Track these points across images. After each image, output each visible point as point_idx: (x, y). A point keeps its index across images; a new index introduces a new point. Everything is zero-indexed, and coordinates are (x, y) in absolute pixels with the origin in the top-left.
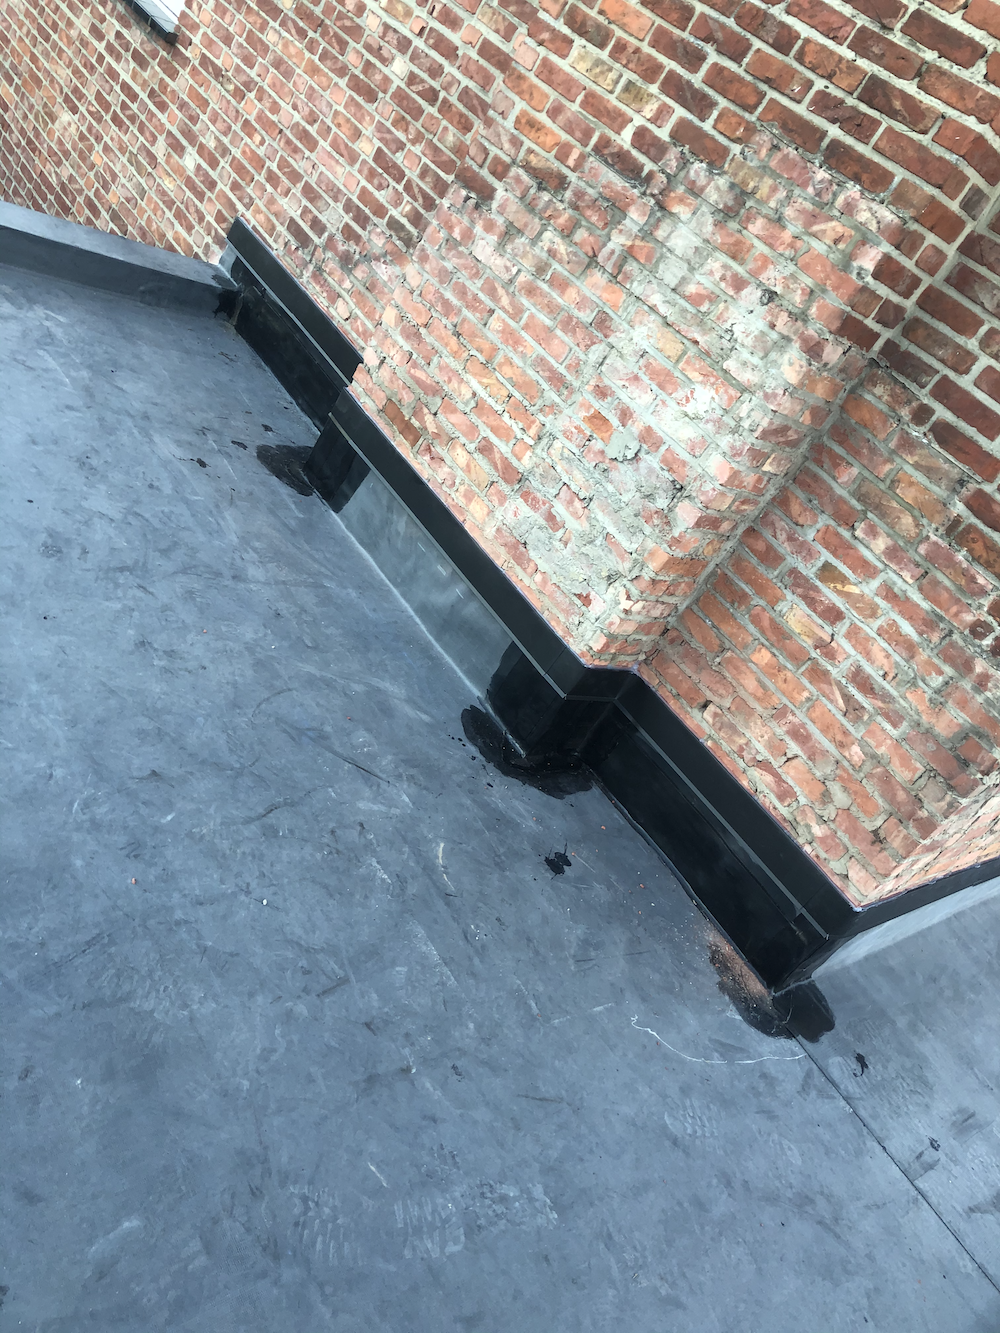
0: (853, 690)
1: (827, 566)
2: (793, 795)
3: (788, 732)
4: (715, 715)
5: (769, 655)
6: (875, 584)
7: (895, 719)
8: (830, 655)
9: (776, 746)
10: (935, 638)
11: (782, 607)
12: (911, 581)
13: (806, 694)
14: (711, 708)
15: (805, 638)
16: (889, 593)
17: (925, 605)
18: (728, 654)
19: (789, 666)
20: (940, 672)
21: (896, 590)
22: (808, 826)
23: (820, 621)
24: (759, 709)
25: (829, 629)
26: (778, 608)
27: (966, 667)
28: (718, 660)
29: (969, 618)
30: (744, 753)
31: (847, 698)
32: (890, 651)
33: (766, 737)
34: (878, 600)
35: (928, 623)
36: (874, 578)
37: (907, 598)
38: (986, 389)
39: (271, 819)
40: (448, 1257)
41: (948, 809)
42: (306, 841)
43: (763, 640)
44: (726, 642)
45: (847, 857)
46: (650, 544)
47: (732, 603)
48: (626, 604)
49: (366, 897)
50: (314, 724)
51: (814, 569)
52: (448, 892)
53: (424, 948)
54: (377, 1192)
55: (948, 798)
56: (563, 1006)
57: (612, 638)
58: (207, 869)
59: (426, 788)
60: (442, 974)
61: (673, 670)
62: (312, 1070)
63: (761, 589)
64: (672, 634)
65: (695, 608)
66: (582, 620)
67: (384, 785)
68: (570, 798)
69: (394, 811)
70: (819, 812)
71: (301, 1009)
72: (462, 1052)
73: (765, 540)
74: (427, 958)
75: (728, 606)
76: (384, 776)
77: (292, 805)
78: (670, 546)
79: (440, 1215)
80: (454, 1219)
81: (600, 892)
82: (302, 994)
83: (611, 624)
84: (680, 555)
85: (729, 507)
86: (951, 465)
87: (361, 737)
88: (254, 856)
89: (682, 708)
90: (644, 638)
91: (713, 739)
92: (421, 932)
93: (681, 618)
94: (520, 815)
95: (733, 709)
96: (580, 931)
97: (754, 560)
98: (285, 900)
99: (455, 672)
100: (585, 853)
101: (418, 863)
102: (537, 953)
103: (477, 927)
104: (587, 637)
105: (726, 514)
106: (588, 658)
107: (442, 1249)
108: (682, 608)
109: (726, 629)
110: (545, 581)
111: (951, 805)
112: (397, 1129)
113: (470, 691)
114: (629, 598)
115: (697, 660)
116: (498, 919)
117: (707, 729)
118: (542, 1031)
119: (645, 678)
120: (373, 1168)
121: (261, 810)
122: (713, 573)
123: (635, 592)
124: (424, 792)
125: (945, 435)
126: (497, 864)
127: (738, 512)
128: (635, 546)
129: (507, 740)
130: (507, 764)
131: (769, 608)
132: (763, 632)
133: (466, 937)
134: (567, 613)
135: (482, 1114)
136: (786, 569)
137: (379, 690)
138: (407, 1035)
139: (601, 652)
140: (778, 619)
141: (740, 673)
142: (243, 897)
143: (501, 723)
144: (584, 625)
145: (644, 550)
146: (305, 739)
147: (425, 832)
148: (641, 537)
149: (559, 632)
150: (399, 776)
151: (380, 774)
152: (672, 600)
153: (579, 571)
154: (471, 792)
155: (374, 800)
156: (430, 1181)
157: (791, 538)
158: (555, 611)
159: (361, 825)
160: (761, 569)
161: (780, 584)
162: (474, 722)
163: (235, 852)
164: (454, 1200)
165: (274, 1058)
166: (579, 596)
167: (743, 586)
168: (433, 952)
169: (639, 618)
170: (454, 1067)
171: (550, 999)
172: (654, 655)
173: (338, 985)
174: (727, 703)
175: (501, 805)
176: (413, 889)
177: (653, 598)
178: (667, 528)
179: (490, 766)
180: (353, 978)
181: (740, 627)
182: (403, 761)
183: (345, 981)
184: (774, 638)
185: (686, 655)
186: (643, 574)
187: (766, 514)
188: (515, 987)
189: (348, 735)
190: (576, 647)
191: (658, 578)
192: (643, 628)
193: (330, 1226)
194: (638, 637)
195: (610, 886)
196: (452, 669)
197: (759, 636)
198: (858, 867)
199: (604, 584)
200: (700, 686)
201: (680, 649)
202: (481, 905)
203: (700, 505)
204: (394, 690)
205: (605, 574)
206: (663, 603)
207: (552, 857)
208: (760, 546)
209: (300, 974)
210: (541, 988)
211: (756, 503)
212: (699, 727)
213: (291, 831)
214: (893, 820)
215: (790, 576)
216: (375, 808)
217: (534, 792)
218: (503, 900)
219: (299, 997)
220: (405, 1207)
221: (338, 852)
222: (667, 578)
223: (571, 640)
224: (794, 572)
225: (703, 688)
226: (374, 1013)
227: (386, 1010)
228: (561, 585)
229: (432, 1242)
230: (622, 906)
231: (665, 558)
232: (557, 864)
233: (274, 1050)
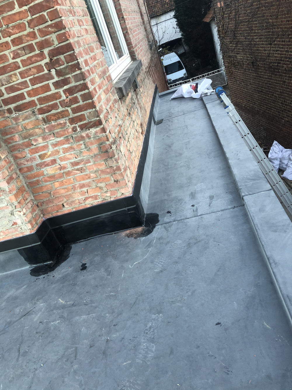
0: (76, 167)
1: (40, 156)
2: (97, 196)
3: (80, 189)
4: (67, 204)
5: (57, 182)
6: (50, 147)
7: (88, 161)
8: (64, 168)
9: (83, 193)
10: (72, 141)
11: (45, 173)
12: (54, 138)
13: (72, 179)
14: (65, 204)
15: (57, 172)
16: (55, 145)
17: (62, 138)
18: (52, 193)
19: (62, 179)
20: (81, 144)
21: (55, 143)
22: (106, 196)
23: (54, 166)
24: (70, 192)
25: (57, 165)
26: (45, 174)
27: (82, 138)
28: (52, 196)
29: (70, 130)
30: (81, 202)
31: (78, 170)
32: (70, 153)
33: (79, 195)
34: (55, 149)
35: (67, 140)
36: (49, 147)
37: (58, 142)
38: (11, 93)
39: (22, 351)
40: (155, 351)
41: (116, 161)
42: (34, 343)
43: (52, 182)
44: (48, 191)
45: (118, 191)
46: (8, 199)
47: (38, 185)
48: (22, 213)
49: (59, 330)
50: (4, 324)
51: (39, 160)
52: (72, 304)
53: (82, 319)
54: (131, 365)
55: (114, 160)
56: (117, 285)
57: (30, 222)
58: (22, 380)
59: (43, 297)
60: (91, 317)
61: (50, 209)
62: (92, 371)
63: (38, 176)
64: (39, 204)
65: (35, 195)
66: (20, 228)
67: (34, 310)
68: (71, 254)
69: (43, 310)
70: (104, 192)
71: (76, 367)
72: (112, 321)
73: (25, 167)
74: (85, 319)
75: (38, 186)
76: (32, 308)
77: (22, 343)
78: (11, 194)
79: (145, 348)
80: (148, 345)
81: (97, 259)
82: (72, 364)
83: (25, 220)
84: (15, 192)
85: (9, 172)
86: (27, 112)
87: (17, 310)
88: (28, 363)
89: (61, 212)
90: (36, 212)
91: (73, 208)
92: (77, 318)
93: (36, 200)
94: (66, 272)
95: (67, 199)
96: (102, 270)
97: (29, 173)
98: (45, 358)
99: (19, 271)
100: (86, 258)
101: (60, 309)
102: (101, 286)
103: (85, 300)
104: (26, 229)
105: (11, 174)
106: (32, 231)
107: (153, 352)
108: (33, 198)
109: (44, 190)
110: (4, 232)
111: (116, 160)
112: (119, 351)
113: (26, 269)
114: (20, 212)
115: (49, 201)
116: (87, 293)
117: (70, 208)
118: (119, 294)
119: (48, 217)
120: (125, 364)
121: (17, 354)
122: (27, 186)
123: (19, 209)
124: (44, 298)
125: (18, 109)
126: (74, 285)
127: (12, 171)
128: (6, 203)
129: (45, 265)
130: (51, 268)
131: (44, 176)
132: (50, 181)
133: (86, 305)
134: (16, 230)
135: (129, 323)
136: (36, 167)
137: (8, 298)
138: (99, 336)
139: (33, 227)
140: (48, 175)
141: (58, 192)
142: (37, 372)
143: (40, 264)
144: (22, 228)
145: (8, 201)
146: (7, 329)
147: (54, 303)
148: (3, 200)
149: (21, 235)
150: (35, 303)
151: (31, 309)
152: (29, 200)
153: (5, 222)
154: (52, 283)
155: (37, 314)
156: (136, 348)
157: (27, 161)
158: (14, 234)
159: (40, 322)
160: (32, 173)
161: (39, 170)
162: (35, 272)
163: (23, 368)
164: (144, 343)
165: (83, 382)
166: (13, 225)
167: (35, 179)
168: (84, 317)
169: (28, 211)
170: (114, 326)
171: (113, 288)
172: (43, 212)
173: (76, 351)
174: (65, 200)
175: (60, 276)
176: (65, 315)
177: (24, 205)
178: (5, 192)
179: (49, 274)
180: (77, 346)
181: (46, 186)
182: (32, 300)
183: (76, 348)
184: (53, 179)
185: (47, 204)
186: (15, 204)
187: (17, 164)
188: (105, 296)
189: (14, 314)
190: (28, 233)
191: (19, 201)
192: (33, 211)
193: (131, 385)
194: (35, 214)
195: (97, 255)
196: (17, 271)
197: (51, 183)
198: (121, 189)
199: (13, 216)
200: (57, 204)
201: (45, 204)
202: (81, 296)
203: (3, 180)
204: (12, 292)
205: (10, 215)
206: (28, 203)
207: (81, 268)
208: (26, 170)
209: (67, 362)
210: (109, 289)
211: (13, 165)
212: (68, 210)
213: (29, 347)
214: (114, 175)
215: (38, 167)
216: (39, 315)
217: (63, 264)
218: (83, 289)
219: (72, 366)
220: (138, 358)
221: (43, 334)
222: (20, 199)
223: (25, 233)
224: (37, 165)
225: (58, 204)
226: (89, 343)
227: (90, 339)
228: (7, 228)
229: (150, 354)
230: (103, 254)
231: (13, 197)
232: (84, 267)
233: (81, 381)
